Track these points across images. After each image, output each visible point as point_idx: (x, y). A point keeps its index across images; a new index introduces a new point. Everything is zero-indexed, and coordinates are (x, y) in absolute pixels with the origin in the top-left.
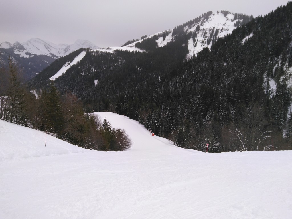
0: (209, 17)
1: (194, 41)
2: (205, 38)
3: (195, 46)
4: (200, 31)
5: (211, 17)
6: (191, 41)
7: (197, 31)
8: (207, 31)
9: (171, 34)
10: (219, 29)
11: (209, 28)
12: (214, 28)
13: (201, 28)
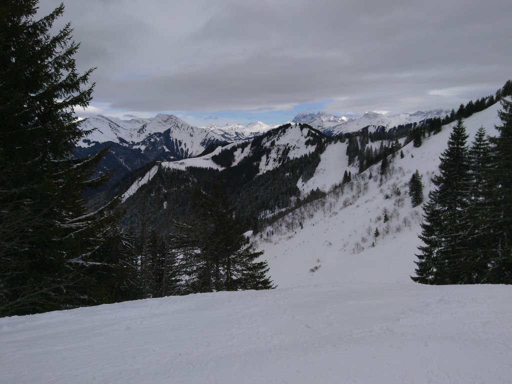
0: (287, 130)
1: (268, 157)
2: (278, 155)
3: (267, 165)
4: (274, 147)
5: (289, 130)
6: (264, 158)
7: (271, 147)
8: (281, 148)
9: (249, 146)
10: (291, 146)
11: (283, 144)
12: (288, 144)
13: (277, 143)
